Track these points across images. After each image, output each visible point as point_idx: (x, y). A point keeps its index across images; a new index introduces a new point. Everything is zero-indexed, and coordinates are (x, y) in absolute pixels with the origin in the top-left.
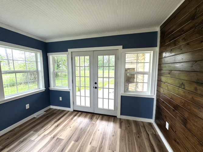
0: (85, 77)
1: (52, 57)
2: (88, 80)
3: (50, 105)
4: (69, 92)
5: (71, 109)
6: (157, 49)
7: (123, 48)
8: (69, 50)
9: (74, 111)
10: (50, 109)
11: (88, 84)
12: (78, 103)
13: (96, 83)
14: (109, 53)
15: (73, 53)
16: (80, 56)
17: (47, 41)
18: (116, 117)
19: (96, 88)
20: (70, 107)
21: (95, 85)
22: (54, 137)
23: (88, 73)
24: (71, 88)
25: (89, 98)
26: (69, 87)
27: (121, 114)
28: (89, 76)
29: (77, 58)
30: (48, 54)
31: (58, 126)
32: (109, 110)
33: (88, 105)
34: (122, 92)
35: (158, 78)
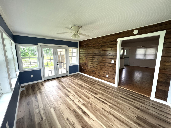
4: (40, 70)
6: (78, 48)
7: (68, 47)
9: (44, 81)
13: (57, 62)
15: (42, 46)
17: (15, 34)
18: (67, 75)
20: (41, 80)
28: (53, 59)
30: (17, 44)
32: (64, 74)
33: (53, 74)
35: (79, 58)
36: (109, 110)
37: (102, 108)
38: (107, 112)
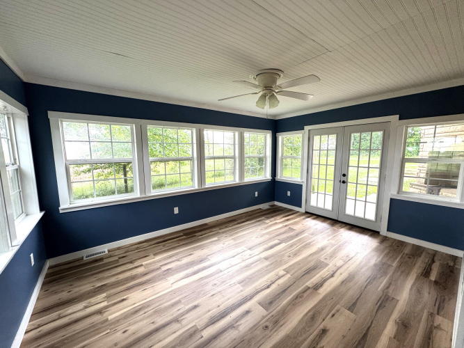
0: (319, 164)
1: (282, 137)
2: (331, 170)
3: (274, 200)
4: (301, 186)
5: (302, 210)
7: (400, 119)
8: (305, 127)
9: (307, 213)
10: (274, 205)
11: (331, 176)
12: (313, 203)
13: (344, 175)
14: (372, 129)
15: (311, 131)
16: (321, 135)
17: (277, 118)
18: (378, 233)
19: (344, 182)
20: (300, 206)
21: (343, 179)
22: (286, 226)
23: (332, 160)
24: (305, 180)
25: (331, 197)
26: (301, 178)
27: (388, 230)
28: (334, 164)
29: (317, 138)
30: (278, 134)
31: (288, 220)
32: (364, 220)
33: (329, 206)
34: (392, 193)
36: (184, 322)
37: (196, 307)
38: (183, 314)
